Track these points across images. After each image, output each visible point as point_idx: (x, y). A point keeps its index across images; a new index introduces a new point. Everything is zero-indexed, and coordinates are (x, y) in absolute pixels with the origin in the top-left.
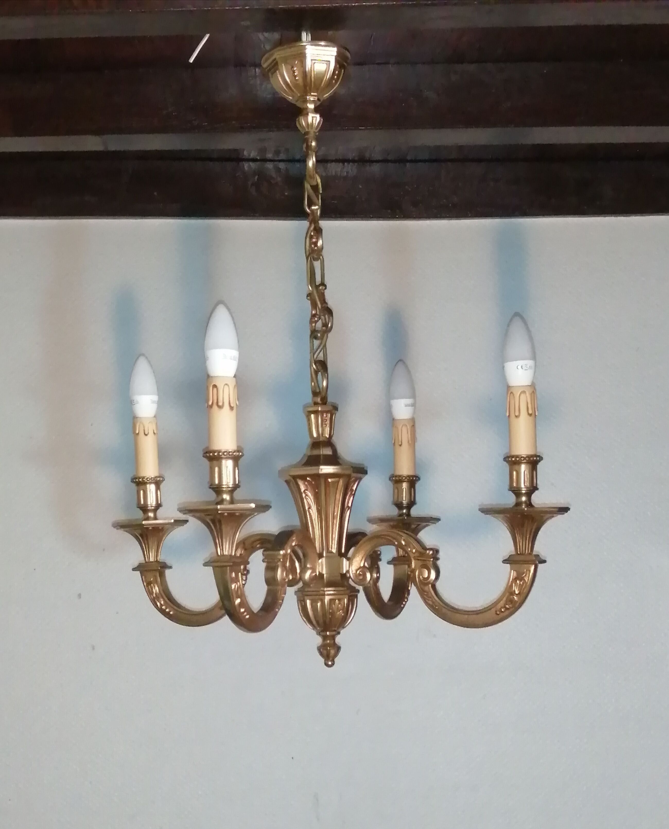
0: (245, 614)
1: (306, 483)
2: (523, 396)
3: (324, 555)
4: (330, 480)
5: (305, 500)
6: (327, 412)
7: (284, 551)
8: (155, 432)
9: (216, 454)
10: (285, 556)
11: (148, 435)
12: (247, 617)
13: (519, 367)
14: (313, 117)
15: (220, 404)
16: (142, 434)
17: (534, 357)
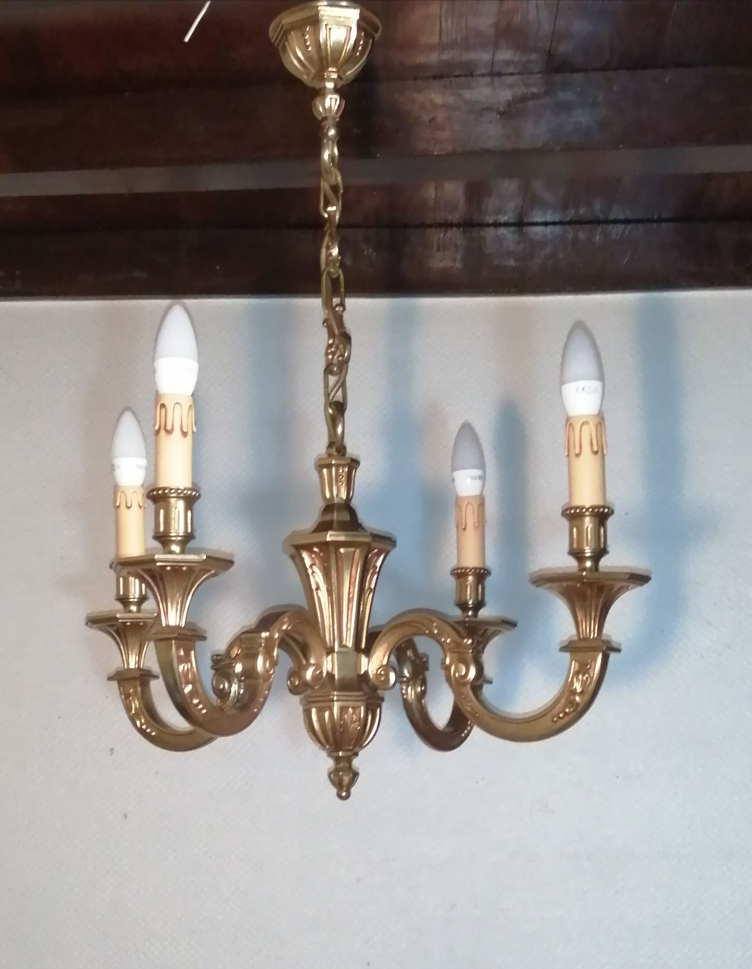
0: (200, 706)
1: (313, 556)
2: (585, 428)
3: (336, 649)
4: (342, 550)
5: (311, 578)
6: (343, 466)
7: (268, 634)
8: (141, 504)
9: (160, 492)
10: (269, 640)
11: (132, 508)
12: (204, 711)
13: (580, 390)
14: (331, 98)
15: (169, 427)
16: (123, 507)
17: (601, 377)
